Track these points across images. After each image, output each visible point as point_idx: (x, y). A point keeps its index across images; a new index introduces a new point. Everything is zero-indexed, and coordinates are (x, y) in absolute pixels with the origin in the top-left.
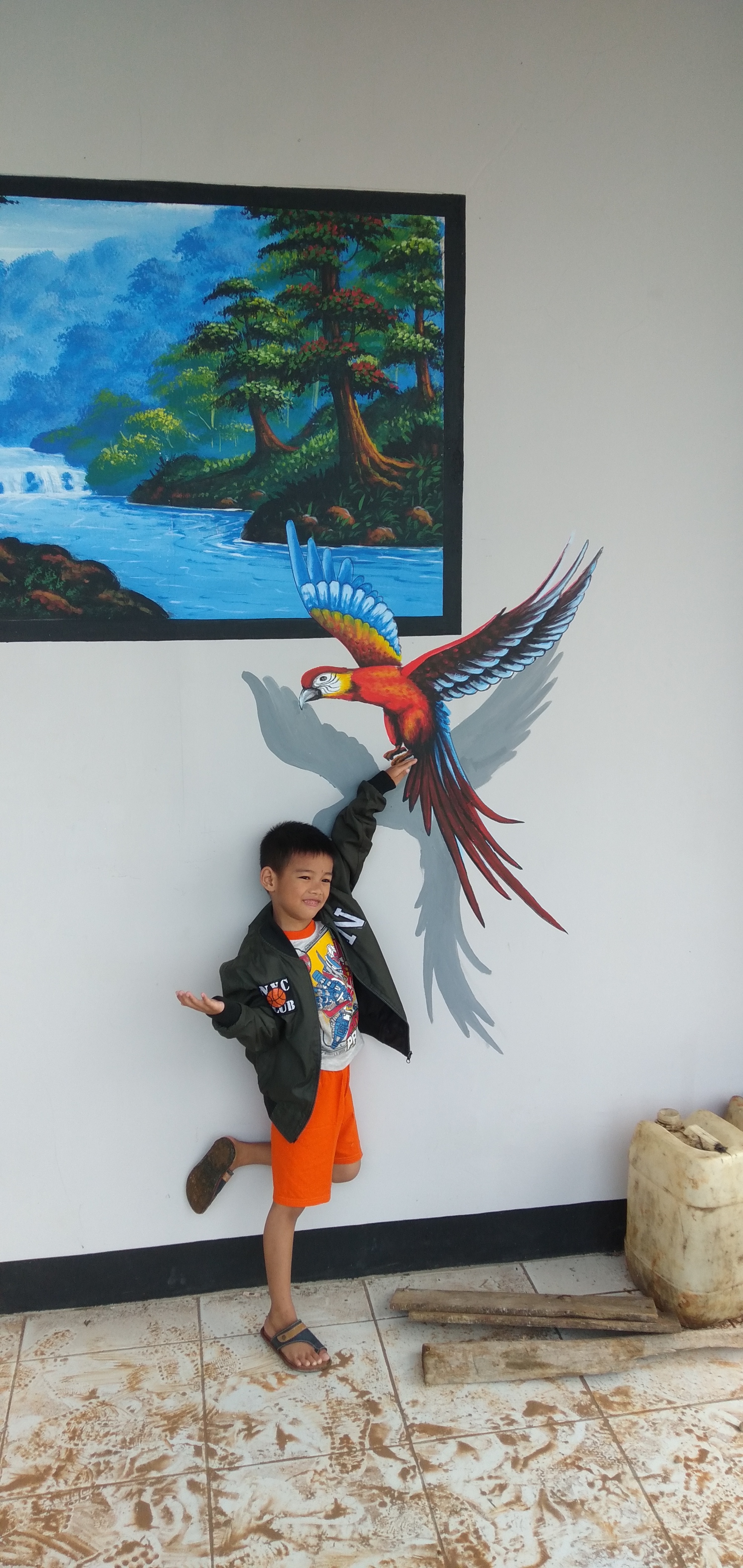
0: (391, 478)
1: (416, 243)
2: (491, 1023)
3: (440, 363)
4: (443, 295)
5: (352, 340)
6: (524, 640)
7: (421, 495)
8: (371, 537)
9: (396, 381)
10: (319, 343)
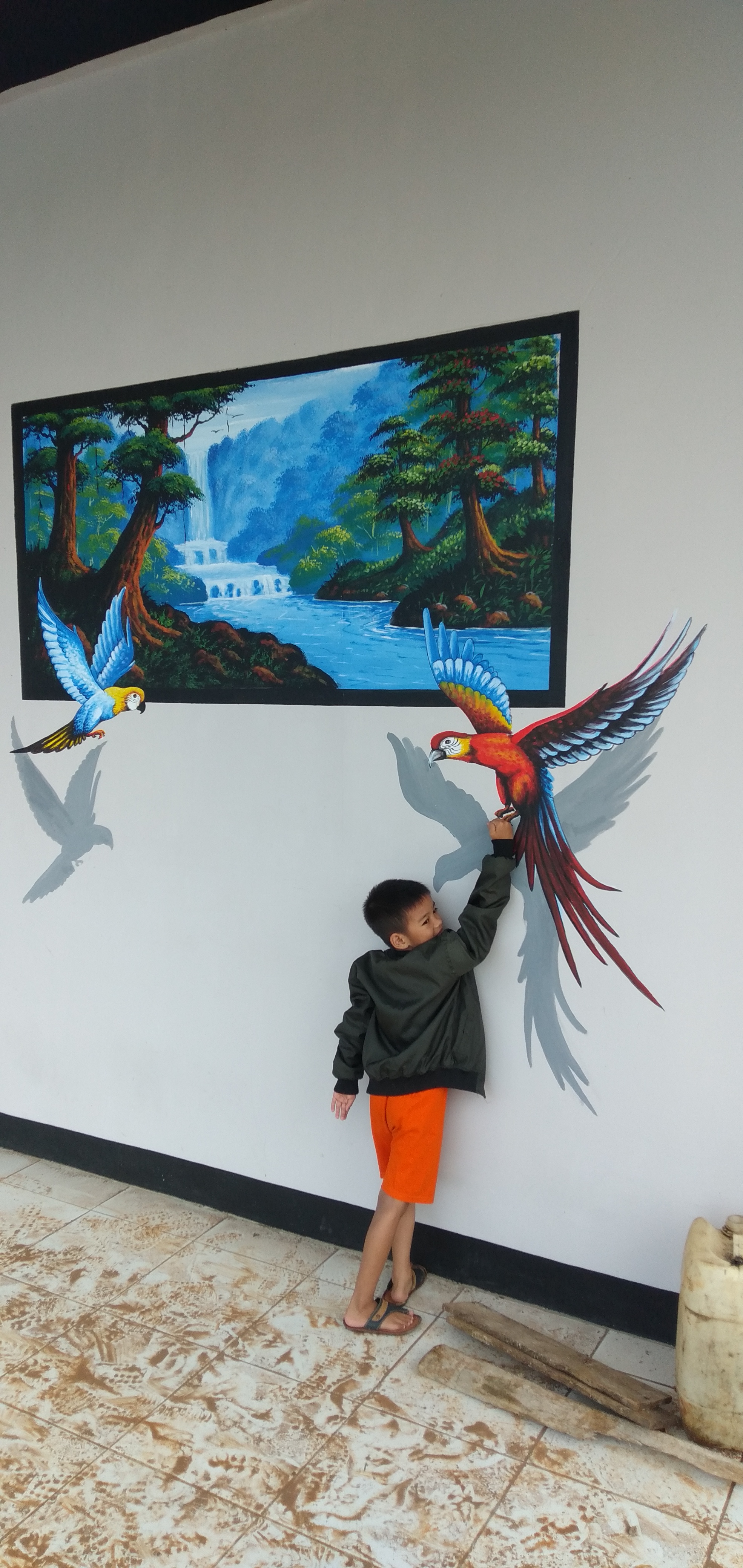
0: (507, 568)
1: (536, 361)
2: (586, 1082)
3: (553, 463)
4: (557, 402)
5: (479, 454)
6: (624, 714)
7: (532, 581)
8: (490, 620)
9: (515, 483)
10: (453, 459)
